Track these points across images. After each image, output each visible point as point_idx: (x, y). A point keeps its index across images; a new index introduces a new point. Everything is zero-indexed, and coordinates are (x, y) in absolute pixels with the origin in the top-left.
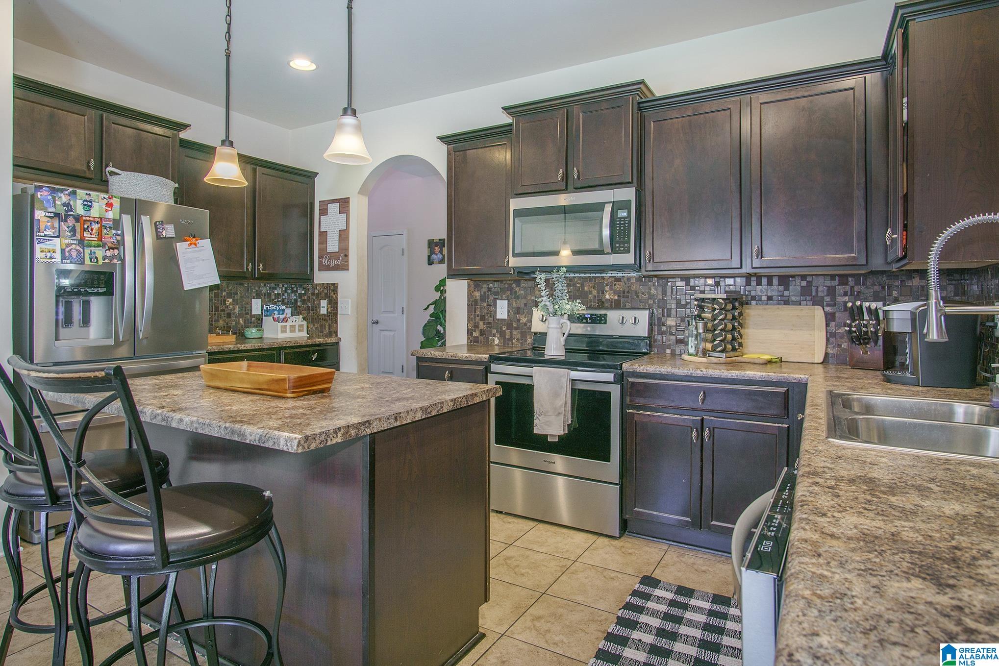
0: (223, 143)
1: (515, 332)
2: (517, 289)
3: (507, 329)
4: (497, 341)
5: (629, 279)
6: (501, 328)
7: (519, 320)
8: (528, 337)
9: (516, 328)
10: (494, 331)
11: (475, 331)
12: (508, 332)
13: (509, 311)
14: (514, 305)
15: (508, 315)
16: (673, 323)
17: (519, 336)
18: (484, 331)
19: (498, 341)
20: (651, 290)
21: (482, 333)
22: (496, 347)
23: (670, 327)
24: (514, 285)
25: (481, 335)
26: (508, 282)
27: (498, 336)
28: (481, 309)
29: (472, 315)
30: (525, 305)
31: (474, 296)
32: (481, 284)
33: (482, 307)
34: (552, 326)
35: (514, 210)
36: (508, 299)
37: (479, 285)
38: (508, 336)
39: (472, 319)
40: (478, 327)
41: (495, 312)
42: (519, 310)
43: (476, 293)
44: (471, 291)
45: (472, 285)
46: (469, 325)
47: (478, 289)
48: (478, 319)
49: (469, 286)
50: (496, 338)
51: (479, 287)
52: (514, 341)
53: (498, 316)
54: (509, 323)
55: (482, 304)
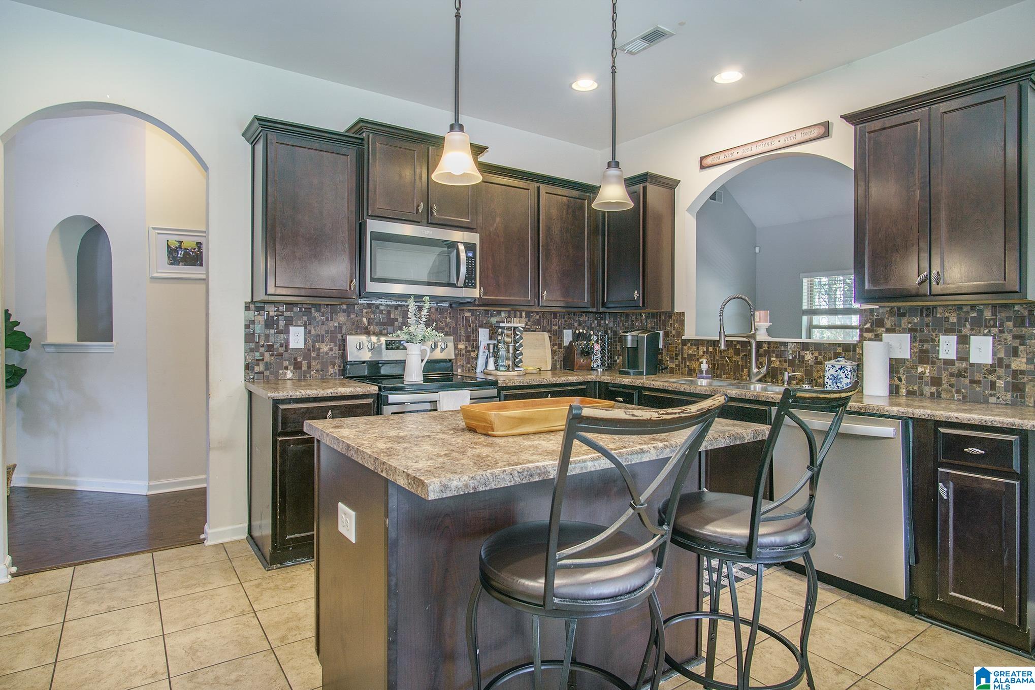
0: (452, 128)
1: (314, 363)
2: (316, 314)
3: (303, 360)
4: (289, 375)
6: (295, 359)
7: (319, 349)
8: (330, 367)
9: (315, 359)
10: (286, 363)
11: (258, 365)
12: (305, 364)
13: (305, 340)
14: (313, 332)
15: (305, 345)
16: (463, 347)
17: (319, 367)
18: (271, 364)
19: (291, 374)
20: (447, 319)
21: (267, 366)
22: (288, 381)
23: (463, 350)
24: (313, 310)
25: (267, 369)
26: (306, 306)
27: (292, 368)
28: (267, 336)
29: (252, 345)
30: (327, 332)
31: (256, 322)
32: (267, 307)
33: (269, 335)
34: (414, 353)
35: (371, 232)
36: (305, 325)
37: (264, 307)
38: (304, 368)
39: (252, 350)
40: (263, 360)
41: (287, 341)
42: (318, 338)
43: (259, 318)
44: (251, 314)
45: (252, 306)
46: (247, 357)
47: (262, 312)
48: (262, 350)
49: (247, 308)
50: (289, 372)
51: (264, 310)
52: (312, 373)
53: (292, 346)
54: (306, 353)
55: (267, 332)
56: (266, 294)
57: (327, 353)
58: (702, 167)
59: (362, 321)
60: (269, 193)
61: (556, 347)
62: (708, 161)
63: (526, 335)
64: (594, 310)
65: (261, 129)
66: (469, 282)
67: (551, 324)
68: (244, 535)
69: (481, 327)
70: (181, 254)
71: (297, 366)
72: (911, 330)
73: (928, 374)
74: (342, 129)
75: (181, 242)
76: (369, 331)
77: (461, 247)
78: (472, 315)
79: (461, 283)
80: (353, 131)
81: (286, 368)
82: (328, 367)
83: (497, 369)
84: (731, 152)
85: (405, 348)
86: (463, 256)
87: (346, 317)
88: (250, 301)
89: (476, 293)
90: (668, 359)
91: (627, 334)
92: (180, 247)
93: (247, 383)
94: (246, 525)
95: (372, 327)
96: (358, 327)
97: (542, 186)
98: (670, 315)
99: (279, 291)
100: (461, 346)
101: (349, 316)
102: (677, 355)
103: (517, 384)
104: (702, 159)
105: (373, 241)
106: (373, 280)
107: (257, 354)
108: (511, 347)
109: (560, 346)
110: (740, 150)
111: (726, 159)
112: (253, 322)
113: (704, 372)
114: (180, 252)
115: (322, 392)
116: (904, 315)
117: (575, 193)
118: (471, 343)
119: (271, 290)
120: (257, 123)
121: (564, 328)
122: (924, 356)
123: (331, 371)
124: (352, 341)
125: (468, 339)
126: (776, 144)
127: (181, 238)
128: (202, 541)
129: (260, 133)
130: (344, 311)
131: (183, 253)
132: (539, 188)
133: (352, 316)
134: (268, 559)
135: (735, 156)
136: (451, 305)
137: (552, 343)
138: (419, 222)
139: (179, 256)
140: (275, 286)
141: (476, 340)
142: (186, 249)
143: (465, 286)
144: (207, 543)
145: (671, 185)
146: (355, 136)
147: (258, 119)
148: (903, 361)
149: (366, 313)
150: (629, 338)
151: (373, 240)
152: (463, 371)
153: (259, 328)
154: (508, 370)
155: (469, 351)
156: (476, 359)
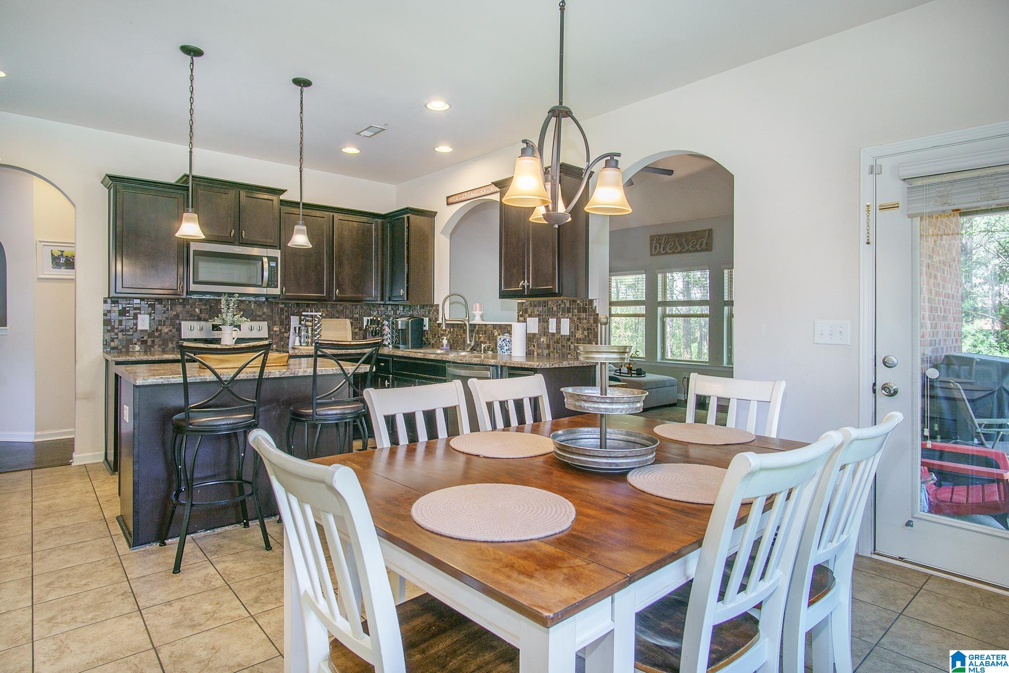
1: (156, 340)
2: (159, 306)
3: (148, 338)
5: (250, 302)
6: (142, 337)
7: (161, 330)
8: (169, 343)
9: (157, 337)
10: (135, 340)
11: (113, 341)
12: (150, 341)
13: (150, 324)
14: (156, 318)
15: (150, 327)
16: (278, 329)
17: (160, 343)
18: (123, 341)
19: (139, 348)
21: (121, 342)
22: (137, 353)
23: (276, 331)
24: (157, 303)
25: (120, 344)
26: (149, 301)
27: (140, 344)
28: (120, 322)
29: (109, 328)
30: (167, 318)
31: (112, 311)
32: (120, 301)
33: (122, 320)
34: (226, 332)
35: (194, 250)
36: (150, 315)
37: (118, 301)
38: (149, 343)
39: (108, 331)
40: (117, 338)
41: (136, 324)
42: (160, 322)
43: (116, 309)
44: (108, 307)
45: (109, 301)
46: (105, 336)
47: (116, 305)
48: (116, 331)
49: (105, 302)
50: (137, 346)
51: (118, 303)
52: (155, 347)
53: (140, 328)
54: (151, 334)
55: (120, 318)
56: (116, 293)
57: (167, 333)
58: (448, 204)
59: (195, 311)
60: (117, 225)
61: (357, 330)
62: (451, 200)
63: (324, 321)
64: (383, 303)
65: (111, 182)
66: (272, 283)
67: (353, 313)
68: (102, 459)
69: (293, 315)
70: (62, 260)
71: (144, 342)
72: (539, 315)
73: (545, 343)
74: (173, 180)
75: (63, 252)
76: (201, 318)
77: (265, 260)
78: (285, 307)
79: (265, 284)
80: (182, 181)
81: (136, 344)
82: (168, 343)
83: (301, 345)
84: (461, 195)
85: (220, 330)
86: (266, 266)
87: (182, 308)
88: (107, 297)
89: (277, 291)
90: (431, 337)
91: (398, 320)
92: (62, 255)
93: (105, 354)
94: (104, 452)
95: (203, 315)
96: (192, 315)
97: (336, 215)
98: (432, 306)
99: (125, 290)
100: (276, 329)
101: (184, 307)
102: (435, 334)
103: (305, 354)
104: (448, 198)
105: (195, 257)
106: (194, 283)
107: (113, 334)
108: (310, 329)
109: (361, 329)
110: (465, 194)
111: (459, 200)
112: (109, 311)
113: (445, 345)
114: (62, 259)
115: (151, 357)
116: (535, 306)
117: (364, 219)
118: (285, 326)
119: (119, 289)
120: (108, 177)
121: (364, 316)
122: (544, 331)
123: (170, 346)
124: (185, 325)
125: (282, 323)
126: (482, 193)
127: (62, 249)
128: (70, 464)
129: (111, 184)
130: (180, 304)
131: (64, 259)
132: (333, 216)
133: (187, 307)
134: (112, 467)
135: (463, 198)
136: (267, 299)
137: (353, 327)
138: (233, 243)
139: (61, 262)
140: (122, 287)
141: (289, 324)
142: (67, 257)
143: (268, 286)
144: (73, 464)
145: (432, 215)
146: (182, 185)
147: (108, 176)
148: (534, 334)
149: (198, 305)
150: (400, 322)
151: (196, 255)
152: (277, 347)
153: (115, 316)
154: (307, 346)
155: (283, 333)
156: (289, 338)
